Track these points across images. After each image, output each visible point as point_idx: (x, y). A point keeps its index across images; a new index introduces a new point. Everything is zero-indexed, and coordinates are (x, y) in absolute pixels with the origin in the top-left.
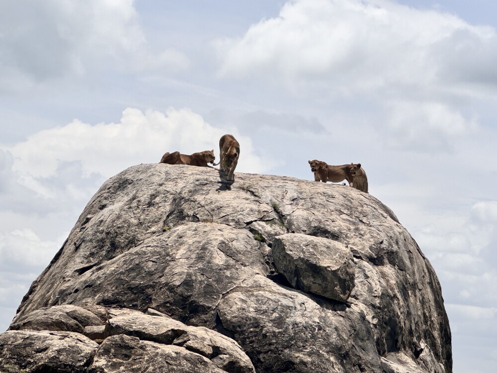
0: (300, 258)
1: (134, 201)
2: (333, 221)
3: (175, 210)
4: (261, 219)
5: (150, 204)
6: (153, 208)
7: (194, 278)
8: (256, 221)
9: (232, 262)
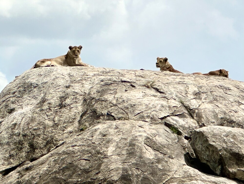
0: (223, 148)
1: (45, 104)
2: (235, 112)
3: (87, 110)
4: (173, 114)
5: (61, 106)
6: (65, 109)
7: (130, 173)
8: (168, 116)
9: (160, 156)
